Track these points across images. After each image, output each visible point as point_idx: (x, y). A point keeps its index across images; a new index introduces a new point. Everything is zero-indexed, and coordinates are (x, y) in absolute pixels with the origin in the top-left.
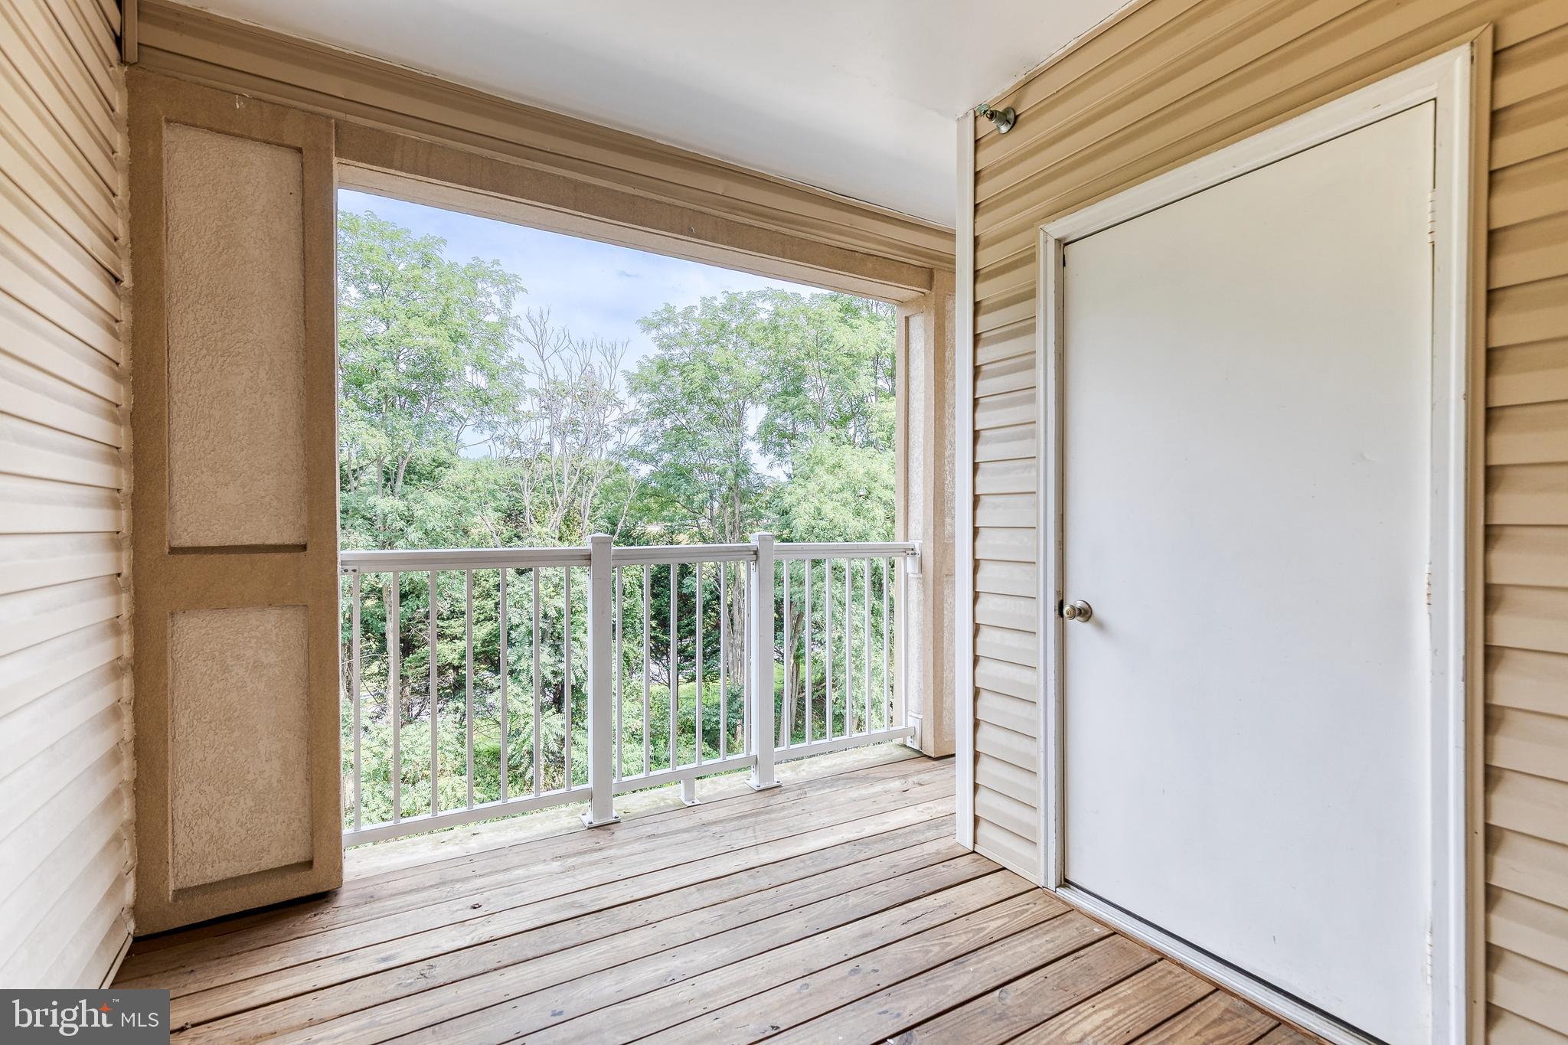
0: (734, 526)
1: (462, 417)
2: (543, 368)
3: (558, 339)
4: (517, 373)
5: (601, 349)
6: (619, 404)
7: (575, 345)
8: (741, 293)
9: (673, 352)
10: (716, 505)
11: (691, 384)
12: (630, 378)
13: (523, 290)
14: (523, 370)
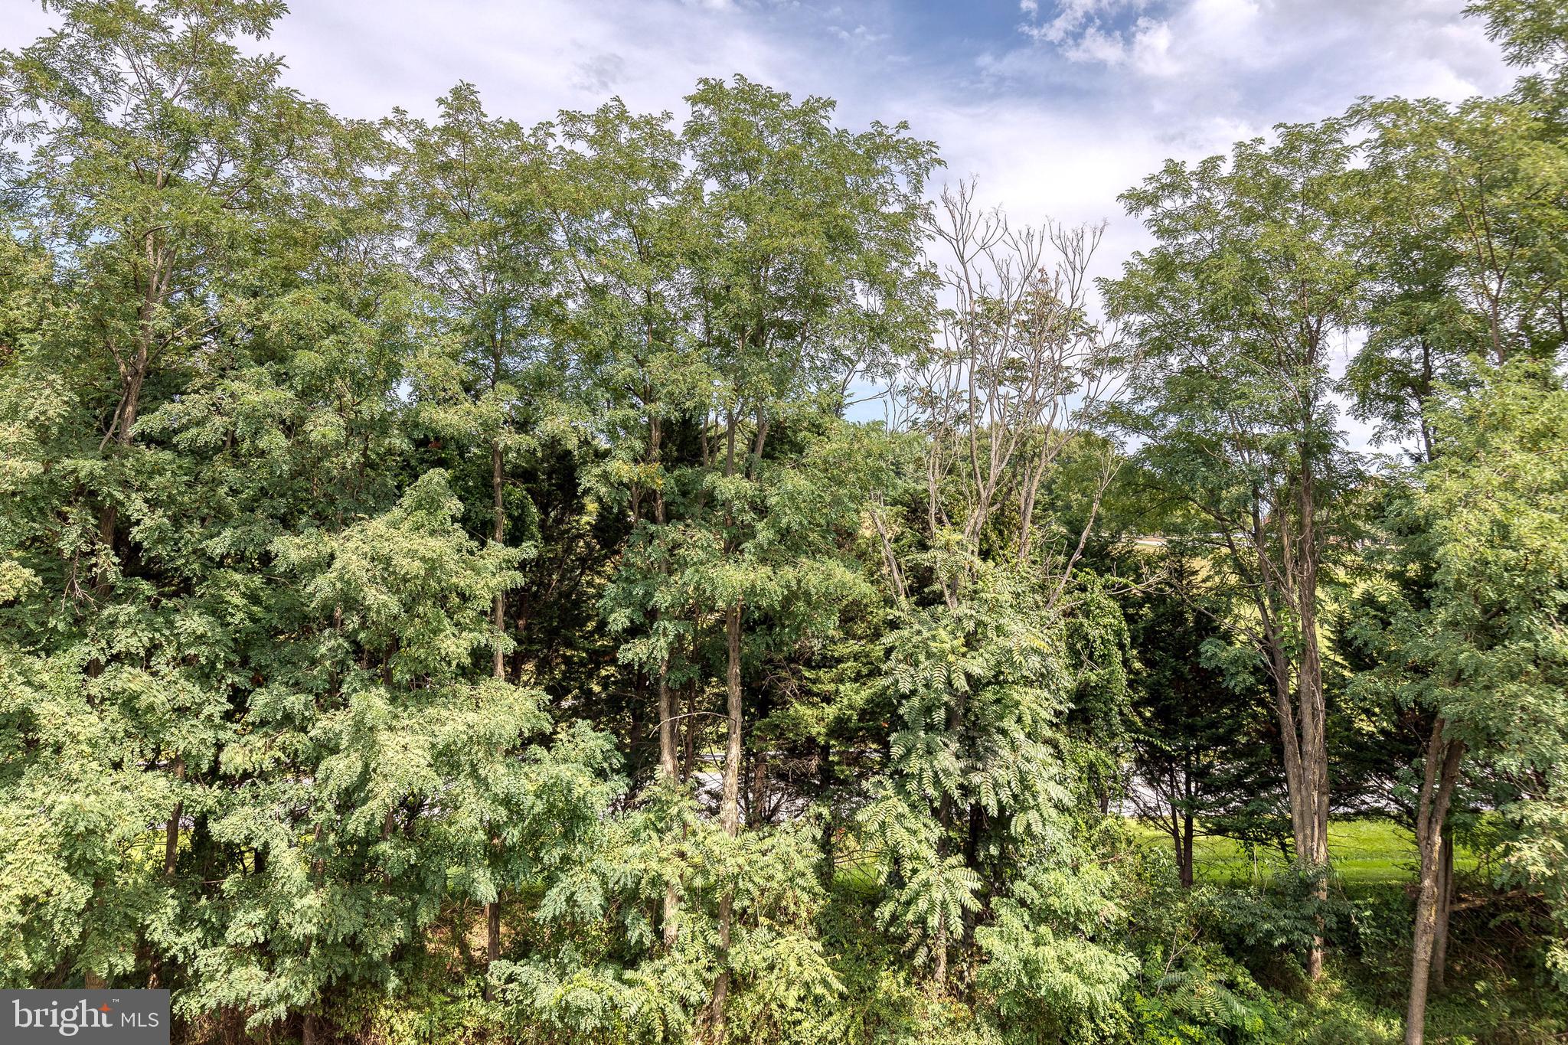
0: (1302, 550)
1: (849, 359)
2: (962, 274)
3: (988, 227)
4: (927, 288)
5: (1058, 242)
6: (1090, 332)
7: (1016, 236)
8: (1312, 125)
9: (1181, 241)
10: (1265, 509)
11: (1214, 292)
12: (1106, 286)
13: (940, 162)
14: (936, 282)
